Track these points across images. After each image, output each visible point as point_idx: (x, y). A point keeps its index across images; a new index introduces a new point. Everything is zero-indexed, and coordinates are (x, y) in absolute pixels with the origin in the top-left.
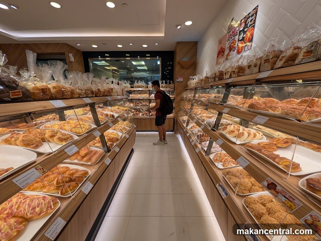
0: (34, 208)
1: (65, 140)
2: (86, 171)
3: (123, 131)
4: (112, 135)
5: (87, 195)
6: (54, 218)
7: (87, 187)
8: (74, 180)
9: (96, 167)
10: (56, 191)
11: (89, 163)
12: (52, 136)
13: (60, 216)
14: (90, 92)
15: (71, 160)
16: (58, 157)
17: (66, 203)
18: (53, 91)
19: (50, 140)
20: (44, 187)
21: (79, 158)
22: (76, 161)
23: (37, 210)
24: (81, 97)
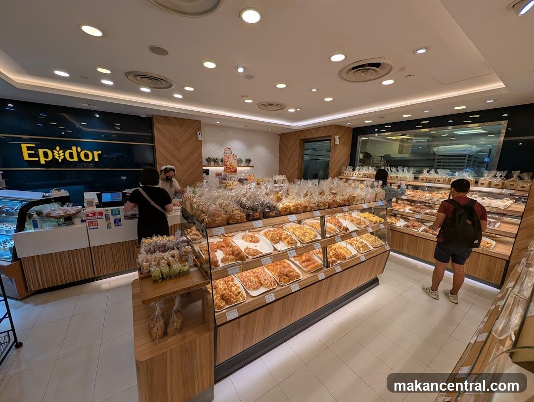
0: (265, 280)
1: (291, 244)
2: (299, 274)
3: (361, 249)
4: (342, 251)
5: (293, 293)
6: (270, 292)
7: (295, 287)
8: (289, 277)
9: (308, 276)
10: (277, 277)
11: (305, 269)
12: (285, 239)
13: (274, 293)
14: (322, 205)
15: (295, 260)
16: (283, 255)
17: (279, 288)
18: (292, 208)
19: (284, 240)
20: (273, 271)
21: (301, 261)
22: (297, 263)
23: (266, 281)
24: (312, 210)
